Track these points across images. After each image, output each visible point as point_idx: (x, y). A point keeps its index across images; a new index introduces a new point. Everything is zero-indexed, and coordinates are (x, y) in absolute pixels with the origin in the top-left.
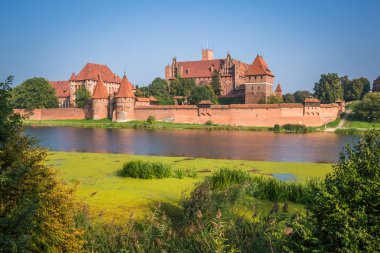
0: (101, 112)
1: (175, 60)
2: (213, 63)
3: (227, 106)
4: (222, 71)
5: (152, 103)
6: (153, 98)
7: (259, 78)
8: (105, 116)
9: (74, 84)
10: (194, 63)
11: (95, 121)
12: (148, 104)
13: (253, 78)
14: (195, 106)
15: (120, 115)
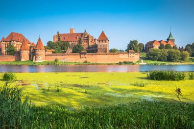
0: (25, 57)
1: (58, 33)
2: (77, 34)
3: (95, 54)
4: (82, 38)
5: (53, 52)
6: (53, 50)
7: (104, 41)
8: (28, 59)
9: (4, 43)
10: (68, 34)
11: (23, 62)
12: (51, 53)
13: (101, 41)
14: (78, 54)
15: (38, 58)
